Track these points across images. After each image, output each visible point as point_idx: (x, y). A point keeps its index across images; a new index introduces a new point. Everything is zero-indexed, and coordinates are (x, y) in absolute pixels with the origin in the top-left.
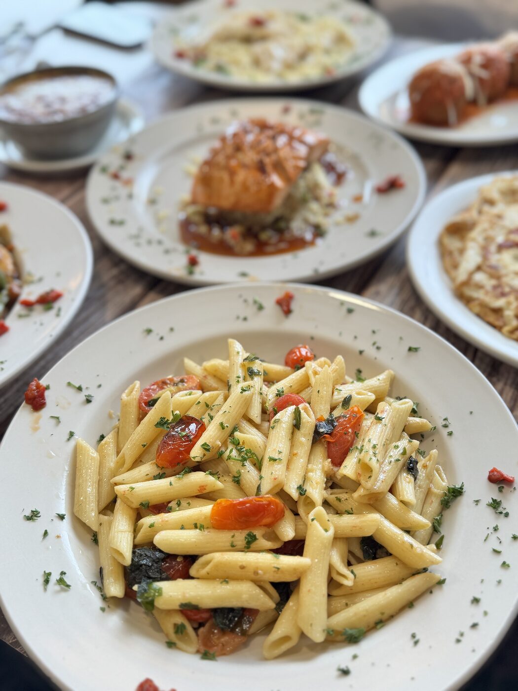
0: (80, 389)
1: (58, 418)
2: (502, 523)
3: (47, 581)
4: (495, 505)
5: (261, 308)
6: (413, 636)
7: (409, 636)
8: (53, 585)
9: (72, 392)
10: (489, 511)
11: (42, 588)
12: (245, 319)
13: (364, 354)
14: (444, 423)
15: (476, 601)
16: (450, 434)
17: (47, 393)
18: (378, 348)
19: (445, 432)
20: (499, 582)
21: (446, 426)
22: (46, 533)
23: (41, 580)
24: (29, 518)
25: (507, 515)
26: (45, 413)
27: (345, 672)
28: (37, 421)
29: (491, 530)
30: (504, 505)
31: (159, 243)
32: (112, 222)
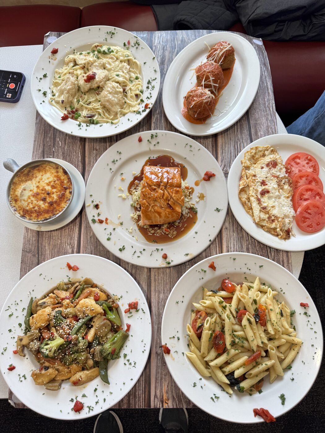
0: (174, 337)
1: (176, 351)
2: (309, 319)
3: (213, 400)
4: (306, 313)
5: (205, 271)
6: (303, 362)
7: (302, 362)
8: (215, 400)
9: (172, 340)
10: (304, 316)
11: (213, 402)
12: (203, 278)
13: (246, 273)
14: (281, 290)
15: (313, 345)
16: (284, 293)
17: (167, 346)
18: (250, 270)
19: (282, 293)
20: (316, 338)
21: (282, 291)
22: (202, 387)
23: (211, 400)
24: (194, 386)
25: (310, 316)
26: (172, 352)
27: (293, 379)
28: (172, 357)
29: (308, 322)
30: (308, 313)
31: (144, 250)
32: (120, 250)
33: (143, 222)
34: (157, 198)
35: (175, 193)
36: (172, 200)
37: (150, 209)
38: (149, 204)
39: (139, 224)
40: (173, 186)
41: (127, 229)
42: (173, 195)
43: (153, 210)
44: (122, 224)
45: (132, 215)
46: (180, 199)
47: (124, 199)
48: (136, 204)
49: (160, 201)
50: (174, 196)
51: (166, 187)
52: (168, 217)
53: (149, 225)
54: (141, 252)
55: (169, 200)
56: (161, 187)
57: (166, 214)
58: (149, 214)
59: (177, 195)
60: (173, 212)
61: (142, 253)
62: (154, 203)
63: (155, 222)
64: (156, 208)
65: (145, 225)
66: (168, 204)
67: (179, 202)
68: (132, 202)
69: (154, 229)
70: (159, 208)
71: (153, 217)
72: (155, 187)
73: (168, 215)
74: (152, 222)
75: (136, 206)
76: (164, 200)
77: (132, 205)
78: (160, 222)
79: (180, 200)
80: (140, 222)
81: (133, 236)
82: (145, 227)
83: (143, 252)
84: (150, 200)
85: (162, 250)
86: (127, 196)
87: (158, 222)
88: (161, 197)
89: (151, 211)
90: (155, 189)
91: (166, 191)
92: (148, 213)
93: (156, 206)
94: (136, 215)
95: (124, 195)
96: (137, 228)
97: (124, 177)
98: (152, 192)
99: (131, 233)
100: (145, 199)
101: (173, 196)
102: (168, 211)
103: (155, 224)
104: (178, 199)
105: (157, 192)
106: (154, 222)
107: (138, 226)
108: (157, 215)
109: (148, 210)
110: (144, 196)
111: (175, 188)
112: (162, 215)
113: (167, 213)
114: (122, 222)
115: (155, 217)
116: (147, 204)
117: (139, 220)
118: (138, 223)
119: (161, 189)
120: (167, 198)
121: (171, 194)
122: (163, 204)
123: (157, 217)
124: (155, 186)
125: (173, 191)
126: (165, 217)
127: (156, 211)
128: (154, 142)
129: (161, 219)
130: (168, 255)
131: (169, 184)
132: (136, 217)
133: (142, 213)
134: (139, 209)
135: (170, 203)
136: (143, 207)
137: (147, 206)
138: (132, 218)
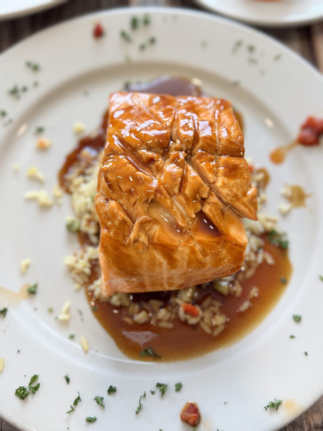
31: (112, 390)
32: (22, 394)
33: (109, 285)
34: (158, 190)
35: (226, 175)
36: (214, 199)
37: (132, 236)
38: (129, 215)
39: (92, 292)
40: (216, 150)
41: (51, 311)
42: (220, 181)
43: (143, 238)
44: (32, 292)
45: (69, 260)
46: (245, 194)
47: (45, 208)
48: (84, 223)
49: (172, 202)
50: (224, 185)
51: (190, 153)
52: (201, 265)
53: (128, 295)
54: (99, 401)
55: (203, 200)
56: (173, 153)
57: (193, 251)
58: (131, 252)
59: (232, 182)
60: (218, 243)
61: (102, 406)
62: (147, 212)
63: (153, 285)
64: (156, 230)
65: (116, 293)
66: (201, 215)
67: (242, 207)
68: (69, 217)
69: (145, 305)
70: (167, 231)
71: (145, 263)
72: (150, 154)
73: (200, 256)
74: (142, 285)
75: (84, 227)
76: (187, 199)
77: (69, 227)
78: (171, 284)
79: (245, 200)
80: (97, 283)
81: (72, 337)
82: (115, 300)
83: (108, 400)
84: (133, 200)
85: (179, 387)
86: (56, 198)
87: (162, 284)
88: (176, 190)
89: (136, 241)
90: (151, 160)
91: (190, 168)
92: (125, 251)
93: (155, 221)
94: (82, 258)
95: (44, 196)
96: (86, 307)
97: (46, 139)
98: (138, 170)
99: (64, 324)
100: (114, 196)
101: (219, 184)
102: (200, 242)
103: (150, 289)
104: (236, 196)
105: (159, 170)
106: (147, 282)
107: (90, 296)
108: (159, 257)
109: (124, 237)
110: (110, 186)
111: (223, 158)
112: (177, 256)
113: (198, 247)
114: (36, 286)
115: (153, 263)
116: (121, 215)
117: (93, 276)
118: (91, 287)
119: (175, 160)
120: (197, 191)
121: (210, 176)
122: (182, 215)
123: (160, 264)
124: (149, 148)
125: (217, 166)
126: (190, 263)
127: (155, 240)
128: (140, 37)
129: (173, 271)
130: (203, 410)
131: (201, 143)
132: (83, 265)
133: (105, 250)
134: (94, 239)
135: (207, 209)
136: (108, 228)
137: (124, 222)
138: (71, 269)
